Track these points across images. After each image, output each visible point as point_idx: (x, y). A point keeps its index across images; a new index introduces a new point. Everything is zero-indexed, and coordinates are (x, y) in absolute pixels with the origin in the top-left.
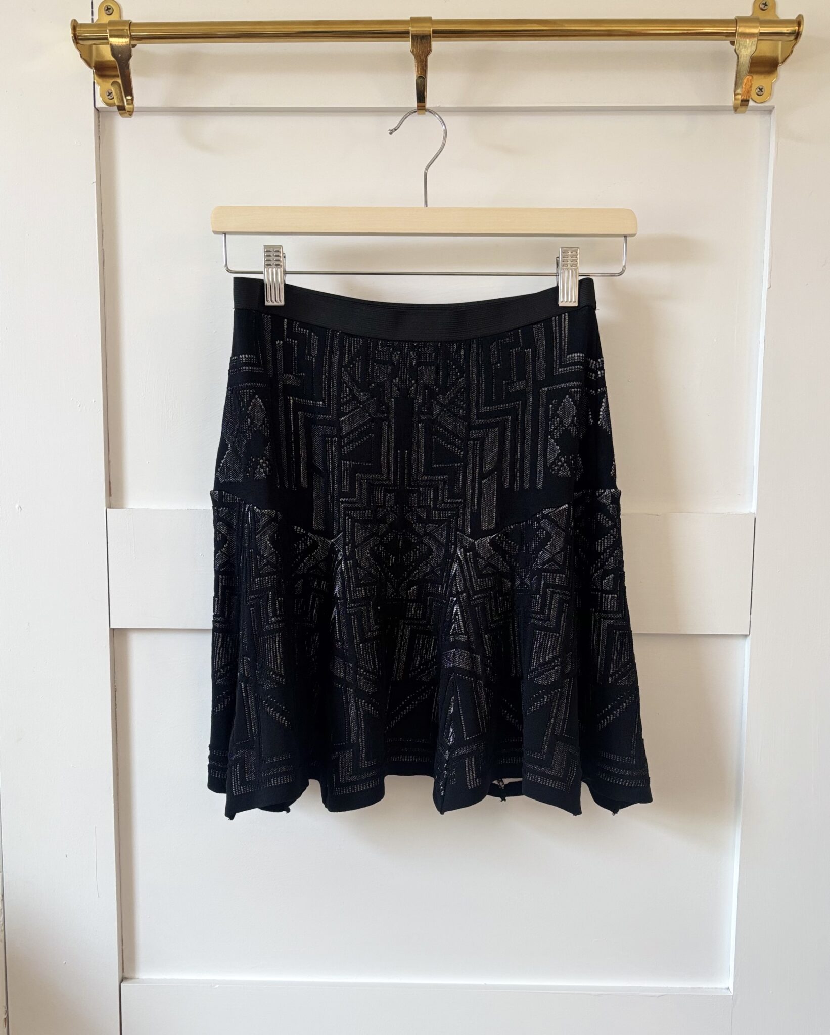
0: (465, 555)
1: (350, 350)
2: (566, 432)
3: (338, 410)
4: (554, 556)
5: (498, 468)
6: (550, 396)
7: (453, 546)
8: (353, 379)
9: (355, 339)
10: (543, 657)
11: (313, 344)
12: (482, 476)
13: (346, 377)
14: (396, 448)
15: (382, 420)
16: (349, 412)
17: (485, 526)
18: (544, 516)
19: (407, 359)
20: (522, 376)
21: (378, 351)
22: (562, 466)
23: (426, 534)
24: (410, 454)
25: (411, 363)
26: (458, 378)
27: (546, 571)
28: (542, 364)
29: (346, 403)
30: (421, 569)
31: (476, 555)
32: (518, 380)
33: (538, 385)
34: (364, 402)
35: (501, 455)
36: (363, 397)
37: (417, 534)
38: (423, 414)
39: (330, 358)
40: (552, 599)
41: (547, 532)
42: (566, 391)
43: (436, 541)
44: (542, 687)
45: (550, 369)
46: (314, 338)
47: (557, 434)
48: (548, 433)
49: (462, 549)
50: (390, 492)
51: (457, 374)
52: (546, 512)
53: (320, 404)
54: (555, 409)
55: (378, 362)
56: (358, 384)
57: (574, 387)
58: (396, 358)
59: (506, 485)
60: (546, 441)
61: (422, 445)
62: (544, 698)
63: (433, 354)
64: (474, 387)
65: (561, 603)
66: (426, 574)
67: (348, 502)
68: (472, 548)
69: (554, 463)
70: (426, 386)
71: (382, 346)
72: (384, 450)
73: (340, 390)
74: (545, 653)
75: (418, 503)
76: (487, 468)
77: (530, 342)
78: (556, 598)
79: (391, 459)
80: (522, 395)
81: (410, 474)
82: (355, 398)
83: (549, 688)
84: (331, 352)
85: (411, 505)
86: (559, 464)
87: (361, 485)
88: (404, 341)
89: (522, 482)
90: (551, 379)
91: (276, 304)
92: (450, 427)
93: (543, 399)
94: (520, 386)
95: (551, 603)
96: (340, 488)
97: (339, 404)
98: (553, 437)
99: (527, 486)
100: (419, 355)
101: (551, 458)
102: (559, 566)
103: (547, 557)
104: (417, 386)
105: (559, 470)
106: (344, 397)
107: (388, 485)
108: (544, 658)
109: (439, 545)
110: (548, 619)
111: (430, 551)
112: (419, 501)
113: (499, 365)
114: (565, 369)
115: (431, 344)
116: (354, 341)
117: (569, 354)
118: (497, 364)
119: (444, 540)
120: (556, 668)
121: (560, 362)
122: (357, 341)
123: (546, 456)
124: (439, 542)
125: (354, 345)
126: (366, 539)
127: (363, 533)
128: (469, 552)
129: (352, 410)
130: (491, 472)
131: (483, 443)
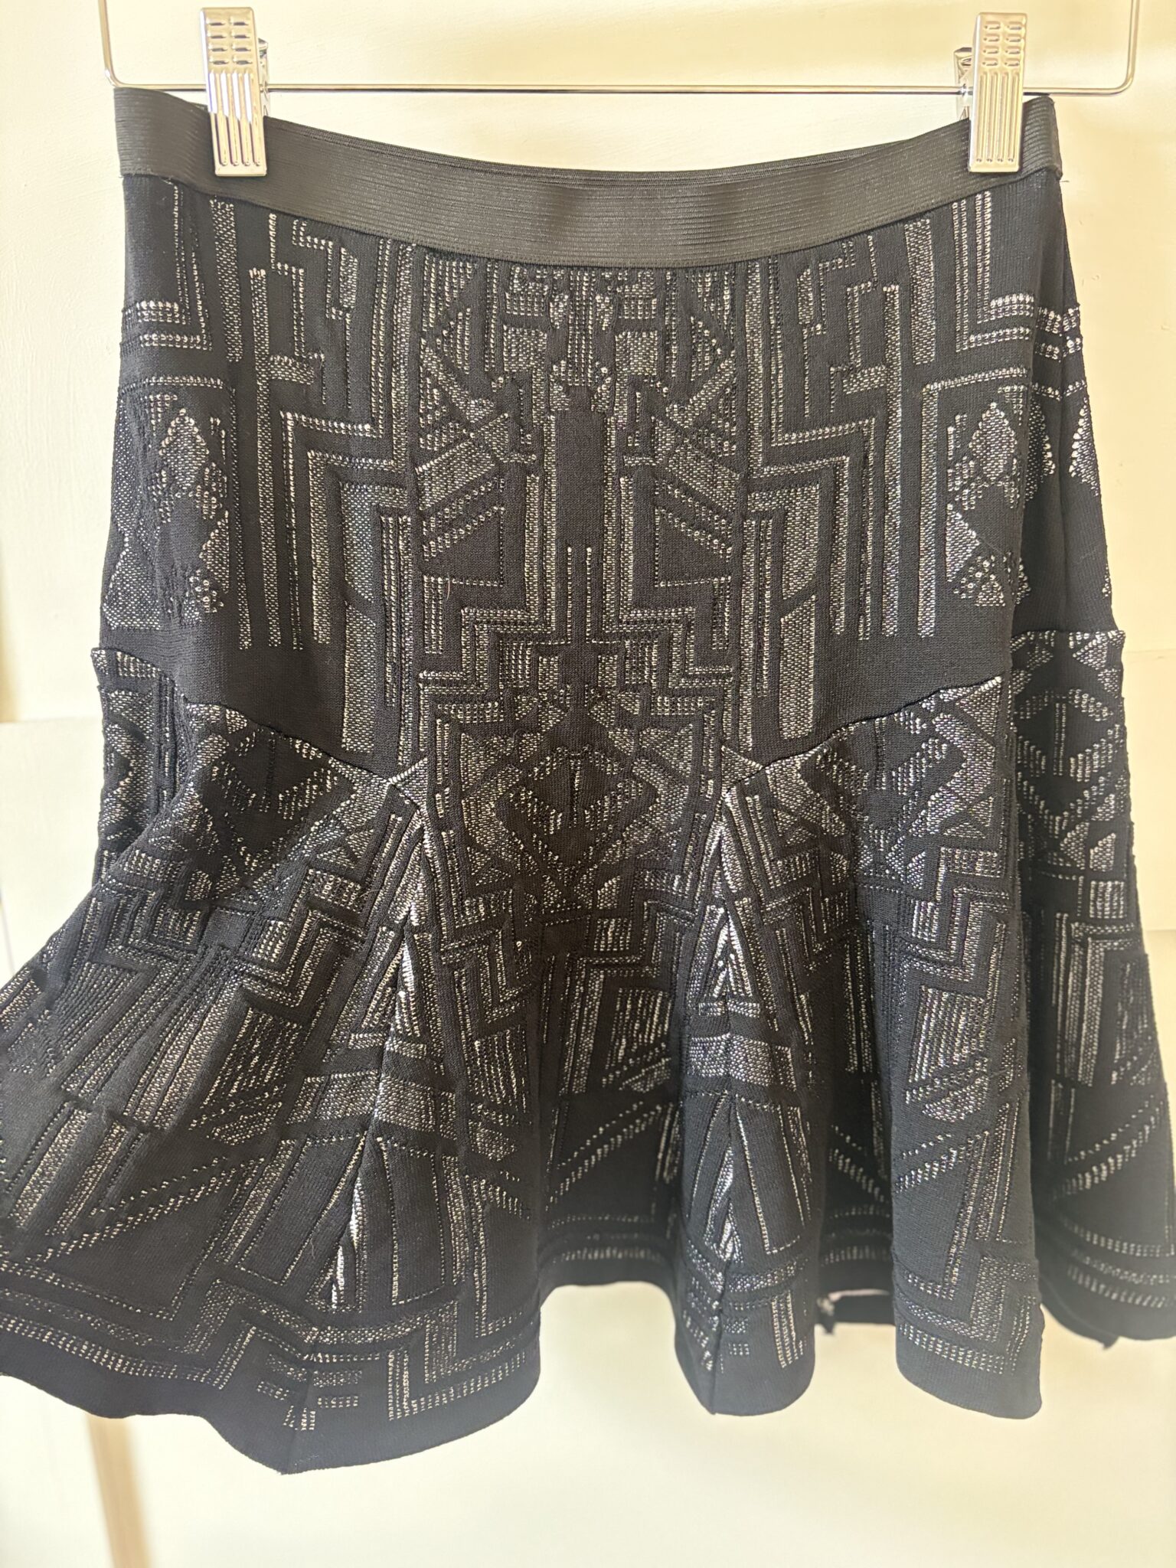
0: (743, 804)
1: (440, 294)
2: (992, 494)
3: (413, 446)
4: (970, 806)
5: (822, 584)
6: (950, 403)
7: (711, 782)
8: (449, 367)
9: (454, 264)
10: (945, 1054)
11: (345, 279)
12: (781, 606)
13: (430, 360)
14: (563, 542)
15: (527, 471)
16: (441, 451)
17: (790, 730)
18: (942, 707)
19: (586, 315)
20: (876, 354)
21: (512, 294)
22: (984, 580)
23: (640, 753)
24: (599, 555)
25: (597, 325)
26: (716, 361)
27: (954, 843)
28: (927, 324)
29: (432, 428)
30: (628, 837)
31: (771, 804)
32: (866, 364)
33: (916, 376)
34: (478, 426)
35: (827, 555)
36: (475, 410)
37: (619, 756)
38: (632, 452)
39: (390, 313)
40: (966, 912)
41: (951, 747)
42: (987, 393)
43: (665, 768)
44: (945, 1126)
45: (947, 338)
46: (347, 262)
47: (969, 499)
48: (945, 496)
49: (734, 789)
50: (549, 652)
51: (714, 349)
52: (947, 696)
53: (364, 431)
54: (964, 437)
55: (516, 322)
56: (461, 379)
57: (1011, 381)
58: (558, 311)
59: (840, 628)
60: (941, 519)
61: (629, 534)
62: (950, 1155)
63: (654, 301)
64: (758, 384)
65: (990, 920)
66: (639, 848)
67: (442, 683)
68: (759, 785)
69: (962, 573)
70: (636, 383)
71: (523, 281)
72: (531, 547)
73: (416, 395)
74: (951, 1043)
75: (620, 681)
76: (794, 585)
77: (897, 268)
78: (976, 910)
79: (551, 568)
80: (877, 402)
81: (600, 607)
82: (454, 414)
83: (962, 1131)
84: (393, 300)
85: (603, 683)
86: (979, 575)
87: (474, 637)
88: (579, 267)
89: (880, 618)
90: (951, 361)
91: (240, 171)
92: (699, 486)
93: (931, 412)
94: (870, 378)
95: (964, 925)
96: (420, 644)
97: (416, 431)
98: (958, 507)
99: (891, 629)
100: (618, 304)
101: (955, 561)
102: (985, 831)
103: (952, 809)
104: (614, 381)
105: (977, 590)
106: (427, 412)
107: (543, 637)
108: (949, 1059)
109: (675, 778)
110: (959, 963)
111: (652, 792)
112: (623, 673)
113: (819, 327)
114: (987, 336)
115: (648, 274)
116: (451, 267)
117: (994, 296)
118: (813, 324)
119: (685, 766)
120: (978, 1081)
121: (973, 319)
122: (457, 268)
123: (941, 555)
124: (674, 772)
125: (451, 277)
126: (489, 774)
127: (478, 760)
128: (752, 795)
129: (449, 446)
130: (803, 596)
131: (781, 525)
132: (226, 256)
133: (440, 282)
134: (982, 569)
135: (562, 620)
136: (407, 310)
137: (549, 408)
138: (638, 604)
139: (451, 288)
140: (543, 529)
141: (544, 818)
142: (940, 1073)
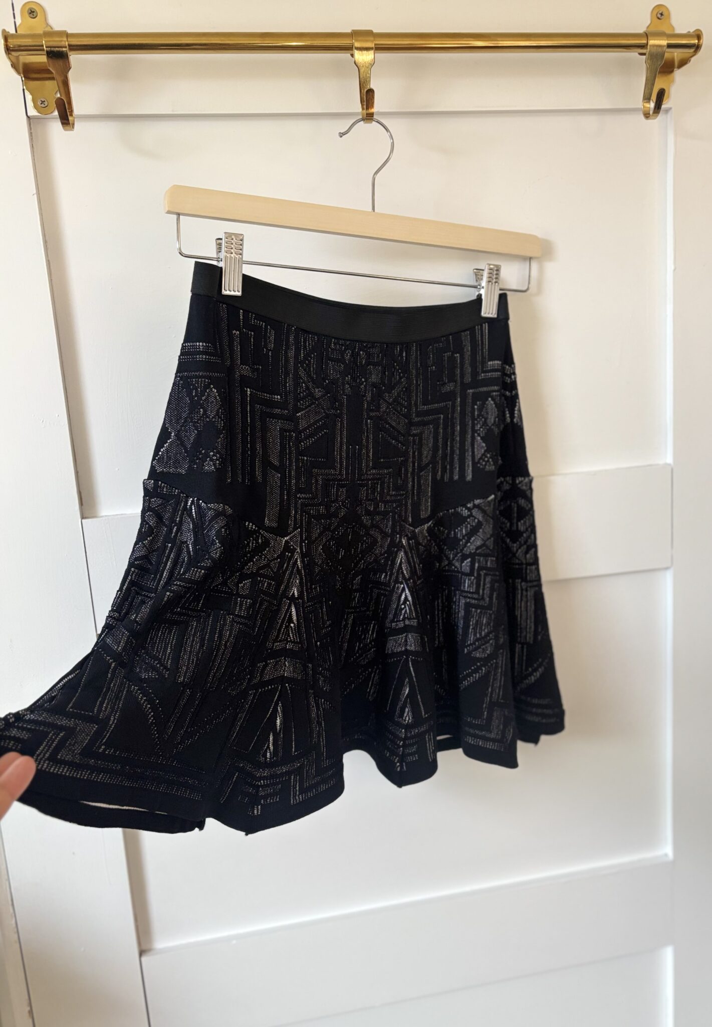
0: (409, 543)
1: (305, 347)
2: (490, 431)
3: (295, 405)
4: (486, 541)
5: (433, 461)
6: (476, 397)
7: (398, 536)
8: (309, 376)
10: (479, 633)
11: (269, 338)
12: (421, 469)
13: (302, 373)
14: (348, 443)
15: (336, 416)
16: (306, 408)
17: (423, 515)
18: (475, 506)
19: (357, 359)
20: (452, 379)
21: (332, 349)
22: (488, 461)
23: (373, 526)
24: (360, 450)
25: (361, 362)
26: (401, 378)
27: (480, 555)
28: (468, 370)
29: (302, 399)
30: (366, 559)
31: (418, 544)
32: (449, 382)
33: (465, 387)
34: (319, 398)
35: (435, 448)
36: (318, 392)
37: (365, 527)
38: (372, 411)
39: (286, 353)
40: (485, 580)
41: (479, 520)
42: (488, 394)
43: (382, 532)
44: (479, 660)
45: (475, 374)
46: (270, 331)
47: (482, 432)
48: (474, 431)
49: (406, 538)
50: (343, 486)
52: (477, 502)
53: (278, 398)
54: (480, 410)
55: (332, 360)
56: (313, 381)
57: (495, 391)
58: (348, 356)
59: (439, 477)
60: (473, 438)
61: (371, 441)
62: (482, 670)
64: (413, 387)
65: (492, 582)
66: (370, 563)
67: (305, 498)
68: (414, 536)
69: (481, 458)
70: (374, 385)
71: (335, 344)
72: (337, 445)
73: (297, 384)
74: (481, 628)
75: (367, 497)
76: (425, 461)
77: (460, 349)
78: (488, 579)
79: (344, 454)
80: (451, 396)
81: (360, 469)
82: (311, 395)
83: (486, 661)
84: (288, 347)
85: (361, 498)
87: (317, 481)
88: (356, 341)
89: (452, 473)
90: (476, 383)
91: (232, 293)
92: (394, 424)
93: (470, 400)
94: (450, 387)
95: (484, 584)
96: (297, 484)
97: (297, 400)
98: (479, 435)
99: (456, 477)
100: (369, 355)
101: (478, 455)
102: (490, 550)
103: (479, 543)
104: (366, 384)
105: (486, 465)
106: (300, 392)
107: (340, 480)
108: (481, 634)
109: (385, 535)
111: (375, 542)
112: (367, 494)
113: (434, 367)
114: (487, 374)
115: (378, 345)
116: (309, 337)
117: (490, 360)
118: (432, 366)
119: (389, 530)
120: (491, 642)
121: (483, 367)
122: (312, 337)
123: (473, 452)
124: (385, 533)
125: (309, 341)
126: (321, 534)
127: (317, 530)
128: (411, 540)
129: (309, 406)
130: (427, 465)
131: (421, 440)
132: (224, 325)
133: (305, 342)
134: (487, 457)
135: (347, 474)
136: (293, 352)
137: (344, 393)
138: (374, 468)
139: (309, 345)
140: (341, 438)
141: (338, 552)
142: (478, 640)
